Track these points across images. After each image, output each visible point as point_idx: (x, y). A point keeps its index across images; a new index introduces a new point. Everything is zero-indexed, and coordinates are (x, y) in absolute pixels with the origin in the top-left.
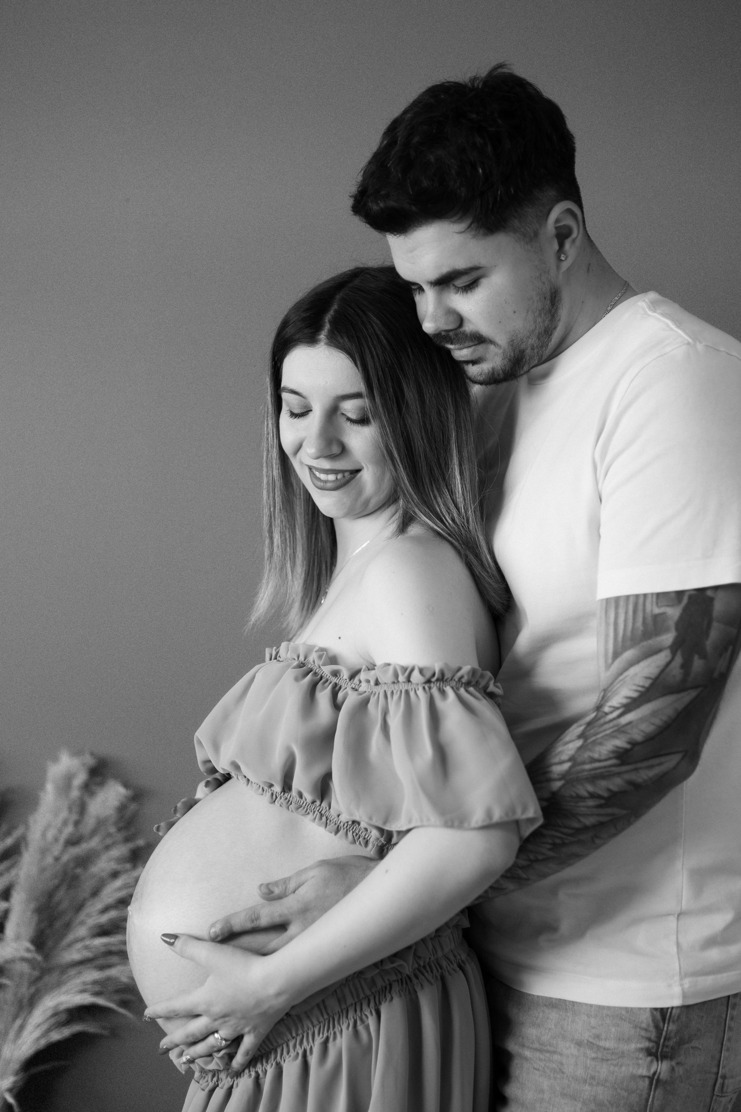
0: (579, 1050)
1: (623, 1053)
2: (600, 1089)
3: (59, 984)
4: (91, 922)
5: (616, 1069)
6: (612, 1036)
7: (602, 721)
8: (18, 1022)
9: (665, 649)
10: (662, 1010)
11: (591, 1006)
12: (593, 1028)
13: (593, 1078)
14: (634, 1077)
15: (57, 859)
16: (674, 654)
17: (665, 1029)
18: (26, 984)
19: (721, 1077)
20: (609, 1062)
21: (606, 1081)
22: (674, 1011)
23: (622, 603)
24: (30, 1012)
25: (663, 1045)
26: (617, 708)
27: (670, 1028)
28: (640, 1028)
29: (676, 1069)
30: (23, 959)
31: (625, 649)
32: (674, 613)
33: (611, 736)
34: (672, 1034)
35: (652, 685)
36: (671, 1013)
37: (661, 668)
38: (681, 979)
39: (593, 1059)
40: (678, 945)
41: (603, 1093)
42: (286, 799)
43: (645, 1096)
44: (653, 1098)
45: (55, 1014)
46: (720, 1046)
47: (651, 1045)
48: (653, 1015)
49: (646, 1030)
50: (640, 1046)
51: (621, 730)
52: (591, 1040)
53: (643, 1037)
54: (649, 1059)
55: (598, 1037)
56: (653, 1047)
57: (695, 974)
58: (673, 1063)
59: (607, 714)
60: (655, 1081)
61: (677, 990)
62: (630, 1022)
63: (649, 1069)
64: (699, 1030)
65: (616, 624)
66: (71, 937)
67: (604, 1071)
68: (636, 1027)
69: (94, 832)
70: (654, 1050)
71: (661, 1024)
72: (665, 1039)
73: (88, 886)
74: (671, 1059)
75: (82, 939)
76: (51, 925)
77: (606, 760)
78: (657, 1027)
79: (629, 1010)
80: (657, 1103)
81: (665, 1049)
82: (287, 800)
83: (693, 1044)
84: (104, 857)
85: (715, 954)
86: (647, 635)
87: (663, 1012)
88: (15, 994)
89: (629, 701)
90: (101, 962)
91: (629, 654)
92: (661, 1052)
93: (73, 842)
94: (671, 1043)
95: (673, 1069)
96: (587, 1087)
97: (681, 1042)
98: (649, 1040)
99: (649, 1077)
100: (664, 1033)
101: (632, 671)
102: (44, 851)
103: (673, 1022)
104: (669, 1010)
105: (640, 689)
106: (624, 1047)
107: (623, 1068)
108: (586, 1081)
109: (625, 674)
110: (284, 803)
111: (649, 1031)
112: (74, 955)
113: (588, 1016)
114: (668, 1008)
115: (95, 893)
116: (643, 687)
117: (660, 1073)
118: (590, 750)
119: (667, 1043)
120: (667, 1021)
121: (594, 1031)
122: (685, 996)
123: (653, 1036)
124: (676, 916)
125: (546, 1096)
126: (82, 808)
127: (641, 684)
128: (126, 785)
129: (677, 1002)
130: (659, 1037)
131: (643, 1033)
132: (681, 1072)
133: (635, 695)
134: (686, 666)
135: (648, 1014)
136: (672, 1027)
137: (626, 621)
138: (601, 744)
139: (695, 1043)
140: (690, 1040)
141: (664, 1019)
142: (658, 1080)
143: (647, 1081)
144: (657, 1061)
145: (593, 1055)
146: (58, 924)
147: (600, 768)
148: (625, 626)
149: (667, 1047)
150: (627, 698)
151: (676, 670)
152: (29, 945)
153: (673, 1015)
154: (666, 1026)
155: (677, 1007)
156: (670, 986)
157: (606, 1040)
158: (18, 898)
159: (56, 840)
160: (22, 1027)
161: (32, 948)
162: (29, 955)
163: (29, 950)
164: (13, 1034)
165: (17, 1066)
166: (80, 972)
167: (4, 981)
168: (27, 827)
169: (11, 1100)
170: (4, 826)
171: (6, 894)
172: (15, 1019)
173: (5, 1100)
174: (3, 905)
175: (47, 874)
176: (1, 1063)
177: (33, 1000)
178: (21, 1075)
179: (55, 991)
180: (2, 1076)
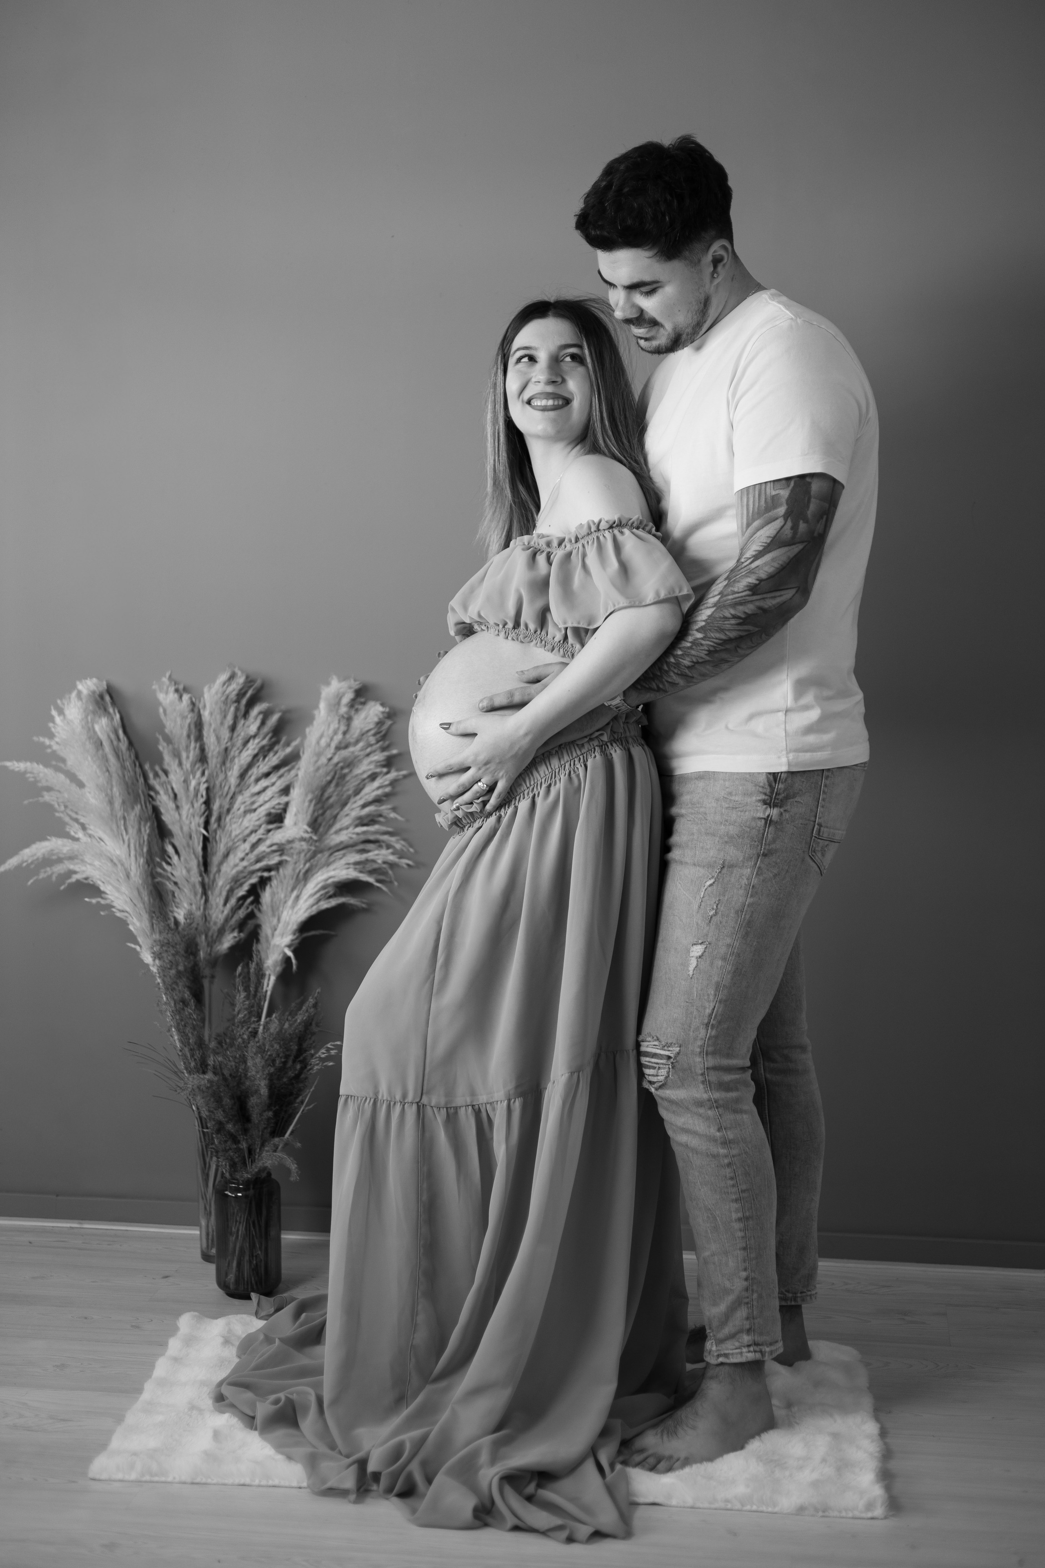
0: (717, 803)
2: (731, 828)
3: (329, 864)
4: (354, 814)
5: (742, 814)
8: (295, 893)
10: (774, 773)
11: (726, 773)
12: (727, 788)
13: (726, 821)
15: (330, 759)
18: (302, 862)
20: (738, 809)
21: (735, 822)
24: (305, 885)
25: (775, 798)
29: (784, 814)
30: (301, 839)
34: (781, 791)
39: (727, 808)
41: (733, 830)
45: (324, 888)
47: (766, 797)
48: (767, 778)
49: (763, 787)
50: (758, 798)
52: (726, 796)
53: (761, 792)
54: (765, 806)
55: (730, 794)
60: (768, 821)
62: (752, 783)
66: (337, 826)
68: (756, 785)
69: (358, 740)
71: (774, 784)
73: (351, 786)
75: (347, 828)
76: (323, 813)
78: (770, 785)
79: (751, 774)
87: (775, 775)
88: (294, 870)
90: (361, 847)
93: (341, 747)
94: (780, 797)
95: (781, 814)
99: (764, 819)
102: (319, 755)
107: (747, 813)
108: (722, 823)
111: (765, 788)
112: (340, 839)
113: (724, 780)
115: (357, 792)
121: (727, 790)
123: (768, 791)
126: (349, 722)
128: (383, 705)
129: (784, 769)
130: (772, 792)
131: (761, 790)
135: (764, 777)
142: (771, 820)
143: (763, 821)
145: (727, 806)
146: (329, 813)
152: (306, 828)
153: (782, 778)
157: (735, 795)
158: (296, 793)
159: (329, 745)
160: (298, 898)
161: (309, 830)
162: (306, 836)
163: (307, 832)
164: (290, 903)
165: (295, 927)
166: (344, 855)
167: (285, 858)
168: (304, 737)
169: (290, 954)
170: (284, 740)
171: (286, 791)
172: (293, 890)
173: (285, 954)
174: (284, 799)
175: (322, 772)
176: (281, 926)
177: (307, 875)
178: (297, 935)
179: (324, 869)
180: (282, 935)
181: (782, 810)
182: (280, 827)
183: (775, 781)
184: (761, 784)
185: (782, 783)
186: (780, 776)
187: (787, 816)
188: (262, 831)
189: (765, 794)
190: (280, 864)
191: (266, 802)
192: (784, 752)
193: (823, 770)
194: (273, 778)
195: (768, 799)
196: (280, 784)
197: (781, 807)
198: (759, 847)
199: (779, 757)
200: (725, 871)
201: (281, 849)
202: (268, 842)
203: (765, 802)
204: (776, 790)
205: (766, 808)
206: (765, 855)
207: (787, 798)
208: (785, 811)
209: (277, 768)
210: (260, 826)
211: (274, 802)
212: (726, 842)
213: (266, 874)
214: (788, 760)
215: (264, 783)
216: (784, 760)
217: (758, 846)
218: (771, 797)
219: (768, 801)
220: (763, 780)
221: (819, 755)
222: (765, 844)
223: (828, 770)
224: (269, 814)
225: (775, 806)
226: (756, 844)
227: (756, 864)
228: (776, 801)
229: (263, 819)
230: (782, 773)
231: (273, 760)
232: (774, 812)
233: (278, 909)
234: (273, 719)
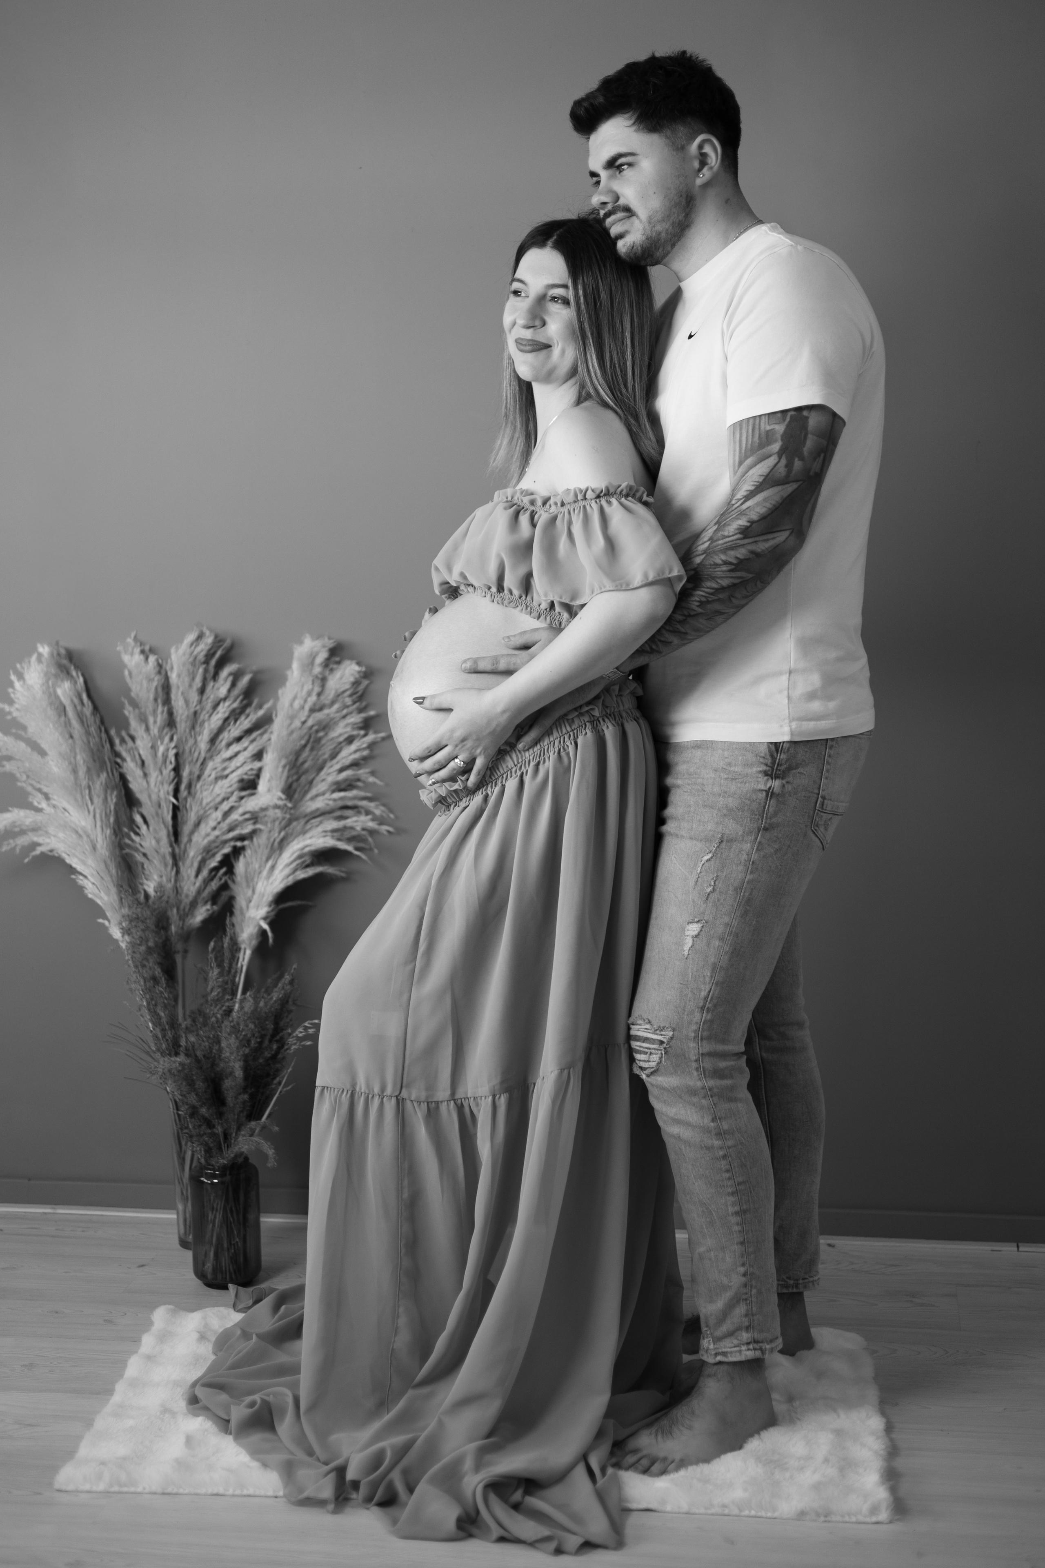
0: (715, 773)
1: (747, 774)
3: (304, 832)
4: (330, 779)
5: (742, 785)
6: (739, 763)
7: (730, 510)
8: (270, 863)
9: (774, 454)
10: (776, 743)
13: (725, 792)
14: (755, 791)
15: (304, 723)
16: (780, 458)
18: (277, 830)
19: (822, 797)
20: (737, 780)
21: (735, 794)
23: (744, 426)
24: (280, 854)
25: (777, 769)
26: (741, 499)
28: (760, 757)
29: (786, 786)
30: (275, 807)
31: (746, 458)
32: (780, 428)
33: (737, 518)
34: (783, 762)
35: (764, 480)
37: (771, 468)
41: (732, 802)
43: (763, 804)
44: (769, 805)
45: (300, 857)
46: (820, 775)
47: (768, 768)
48: (769, 747)
49: (764, 758)
50: (759, 769)
51: (742, 513)
52: (725, 767)
53: (762, 763)
54: (766, 778)
55: (730, 764)
57: (800, 719)
59: (733, 505)
60: (770, 793)
62: (752, 753)
64: (804, 761)
65: (740, 441)
66: (313, 792)
68: (757, 756)
69: (333, 701)
73: (326, 750)
75: (323, 794)
76: (298, 779)
77: (733, 535)
78: (772, 756)
79: (751, 744)
80: (771, 809)
83: (799, 770)
86: (761, 446)
87: (776, 744)
88: (268, 838)
89: (748, 493)
90: (338, 813)
91: (749, 461)
93: (316, 709)
94: (782, 768)
95: (784, 786)
96: (721, 799)
99: (766, 791)
101: (751, 472)
102: (292, 718)
105: (756, 483)
106: (749, 771)
107: (747, 784)
108: (720, 794)
109: (746, 475)
111: (767, 759)
112: (318, 805)
113: (723, 750)
115: (334, 756)
116: (758, 482)
117: (774, 788)
118: (722, 530)
121: (726, 760)
122: (792, 734)
123: (769, 762)
125: (692, 809)
126: (323, 683)
127: (757, 480)
128: (359, 664)
129: (786, 738)
130: (773, 763)
131: (762, 760)
132: (790, 789)
133: (752, 488)
134: (789, 466)
135: (765, 746)
137: (747, 437)
138: (729, 525)
139: (800, 770)
140: (797, 767)
143: (764, 793)
145: (726, 776)
146: (304, 780)
147: (729, 542)
148: (747, 441)
150: (747, 491)
151: (782, 470)
152: (279, 794)
153: (784, 747)
157: (735, 766)
158: (269, 758)
159: (302, 708)
160: (273, 867)
161: (283, 797)
162: (281, 803)
163: (281, 799)
164: (265, 873)
165: (270, 898)
166: (321, 822)
167: (258, 826)
168: (277, 699)
169: (265, 926)
170: (256, 701)
171: (259, 756)
172: (267, 860)
173: (260, 927)
174: (257, 765)
175: (295, 736)
176: (256, 897)
177: (282, 844)
178: (273, 906)
179: (301, 838)
180: (257, 907)
181: (784, 781)
182: (253, 794)
183: (777, 751)
184: (762, 755)
185: (784, 753)
186: (782, 746)
187: (789, 788)
188: (234, 798)
189: (766, 765)
190: (254, 832)
191: (238, 768)
192: (787, 721)
194: (245, 742)
195: (769, 770)
196: (253, 749)
197: (783, 779)
198: (760, 821)
199: (781, 726)
200: (723, 845)
201: (255, 817)
202: (241, 810)
203: (766, 774)
204: (777, 760)
205: (768, 780)
206: (766, 829)
207: (789, 769)
208: (787, 782)
209: (249, 732)
210: (232, 793)
211: (247, 768)
212: (725, 815)
213: (239, 844)
214: (791, 729)
215: (235, 748)
216: (787, 729)
217: (759, 819)
218: (772, 768)
219: (770, 773)
220: (764, 750)
222: (766, 818)
224: (241, 781)
225: (777, 777)
226: (757, 817)
227: (756, 839)
228: (778, 772)
229: (236, 786)
230: (784, 742)
231: (245, 723)
232: (776, 784)
233: (252, 879)
234: (245, 680)
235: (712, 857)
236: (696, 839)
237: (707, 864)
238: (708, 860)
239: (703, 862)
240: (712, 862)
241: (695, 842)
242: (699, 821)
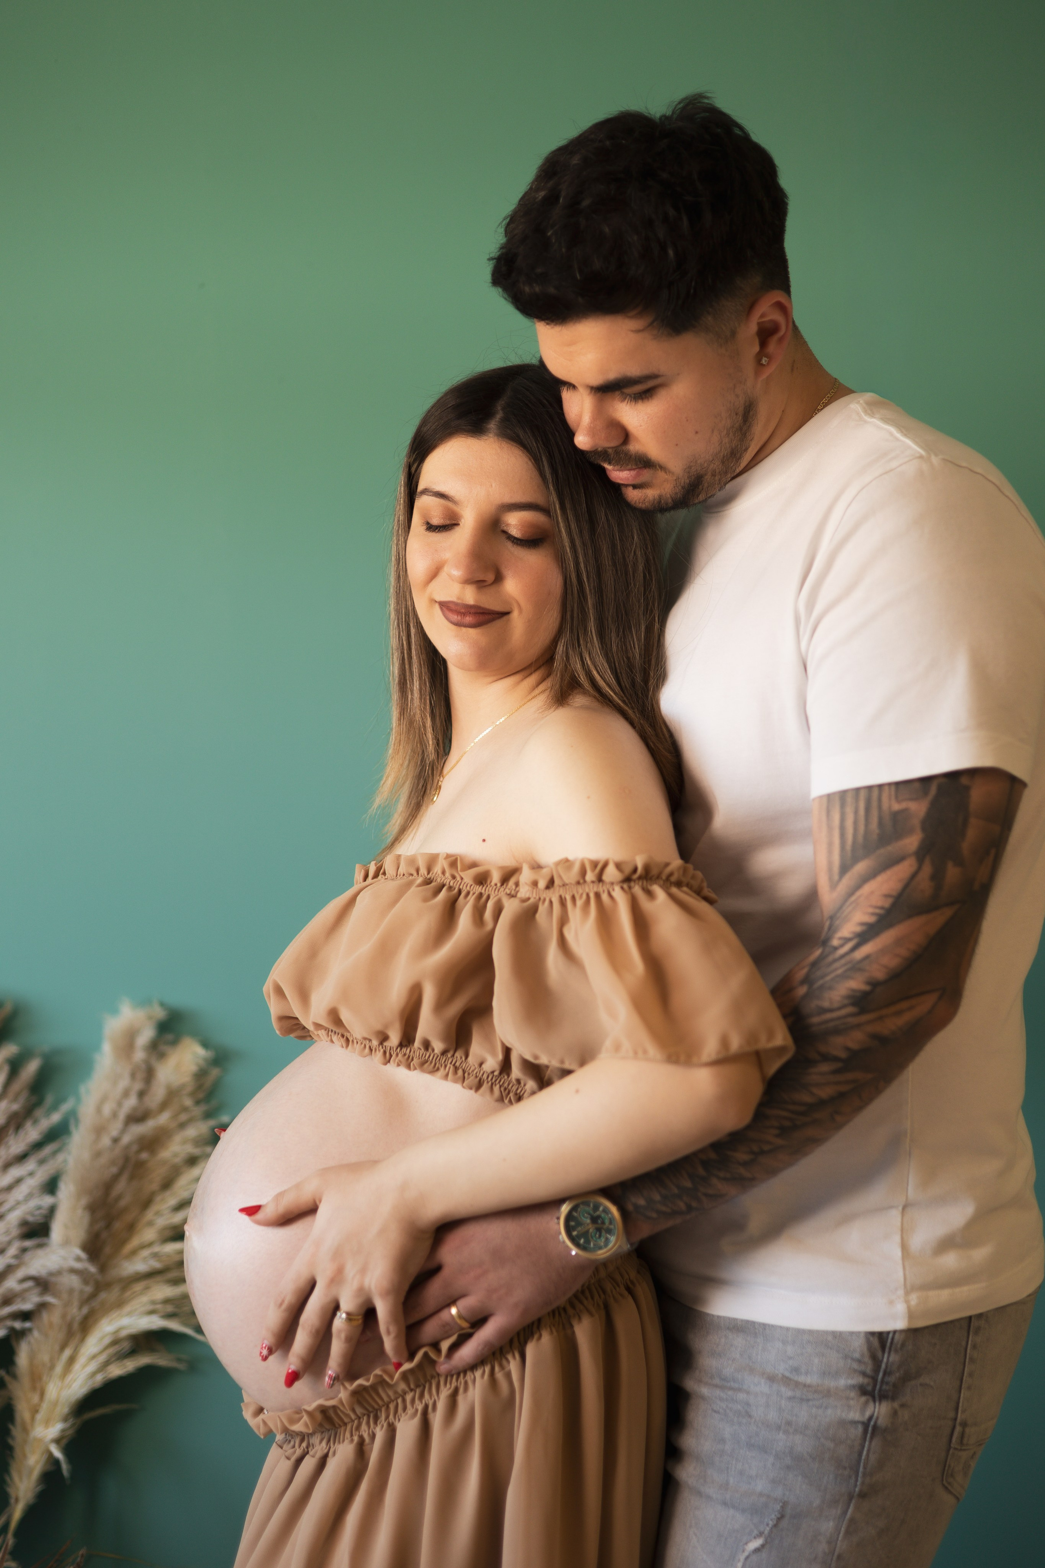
2: (798, 1439)
6: (815, 1369)
8: (67, 1353)
13: (789, 1423)
14: (843, 1423)
15: (115, 1140)
17: (885, 1360)
18: (76, 1303)
20: (811, 1403)
22: (897, 1336)
24: (82, 1339)
27: (891, 1359)
28: (853, 1359)
30: (73, 1271)
36: (893, 1339)
38: (907, 1293)
39: (790, 1399)
40: (904, 1247)
41: (802, 1444)
42: (405, 1055)
44: (868, 1451)
45: (115, 1343)
48: (868, 1342)
49: (859, 1361)
50: (851, 1382)
52: (787, 1374)
53: (855, 1371)
55: (796, 1370)
56: (868, 1384)
58: (896, 1405)
60: (870, 1428)
61: (900, 1308)
63: (863, 1411)
66: (135, 1242)
67: (803, 1414)
68: (846, 1357)
69: (164, 1106)
70: (870, 1388)
71: (880, 1354)
72: (885, 1373)
73: (157, 1175)
74: (893, 1399)
75: (150, 1244)
76: (108, 1226)
79: (837, 1335)
80: (873, 1458)
81: (884, 1387)
82: (407, 1056)
84: (178, 1138)
85: (951, 1261)
88: (64, 1316)
92: (880, 1390)
93: (137, 1117)
95: (895, 1413)
96: (781, 1436)
97: (906, 1378)
98: (864, 1374)
99: (863, 1423)
100: (883, 1366)
102: (99, 1131)
103: (896, 1351)
104: (891, 1335)
106: (832, 1384)
107: (829, 1411)
110: (403, 1060)
112: (139, 1265)
114: (888, 1333)
117: (877, 1418)
119: (887, 1379)
120: (887, 1350)
123: (869, 1369)
124: (900, 1208)
126: (149, 1074)
128: (205, 1045)
131: (855, 1366)
136: (894, 1358)
141: (883, 1347)
142: (875, 1427)
143: (860, 1428)
144: (874, 1401)
146: (117, 1225)
149: (887, 1383)
152: (79, 1252)
154: (886, 1356)
155: (901, 1331)
156: (891, 1303)
157: (807, 1373)
158: (66, 1191)
159: (115, 1115)
160: (72, 1359)
162: (78, 1266)
163: (78, 1259)
164: (59, 1369)
165: (66, 1410)
166: (145, 1290)
167: (48, 1299)
168: (79, 1098)
169: (58, 1453)
170: (49, 1099)
171: (51, 1186)
172: (64, 1347)
173: (51, 1455)
174: (48, 1200)
175: (103, 1160)
176: (45, 1406)
177: (86, 1325)
178: (71, 1421)
179: (114, 1314)
180: (47, 1423)
182: (40, 1246)
190: (42, 1306)
191: (18, 1203)
193: (970, 1318)
194: (30, 1165)
196: (42, 1175)
198: (852, 1481)
200: (785, 1523)
201: (43, 1284)
202: (21, 1273)
205: (866, 1403)
206: (863, 1495)
208: (903, 1406)
209: (37, 1146)
211: (33, 1203)
212: (788, 1467)
213: (18, 1324)
215: (17, 1171)
217: (850, 1477)
221: (965, 1292)
222: (864, 1475)
223: (980, 1316)
224: (24, 1223)
226: (846, 1473)
227: (845, 1513)
229: (16, 1232)
231: (32, 1133)
233: (40, 1378)
234: (32, 1067)
235: (763, 1546)
236: (734, 1507)
237: (754, 1558)
238: (757, 1550)
239: (746, 1554)
240: (764, 1554)
241: (732, 1511)
242: (741, 1473)
